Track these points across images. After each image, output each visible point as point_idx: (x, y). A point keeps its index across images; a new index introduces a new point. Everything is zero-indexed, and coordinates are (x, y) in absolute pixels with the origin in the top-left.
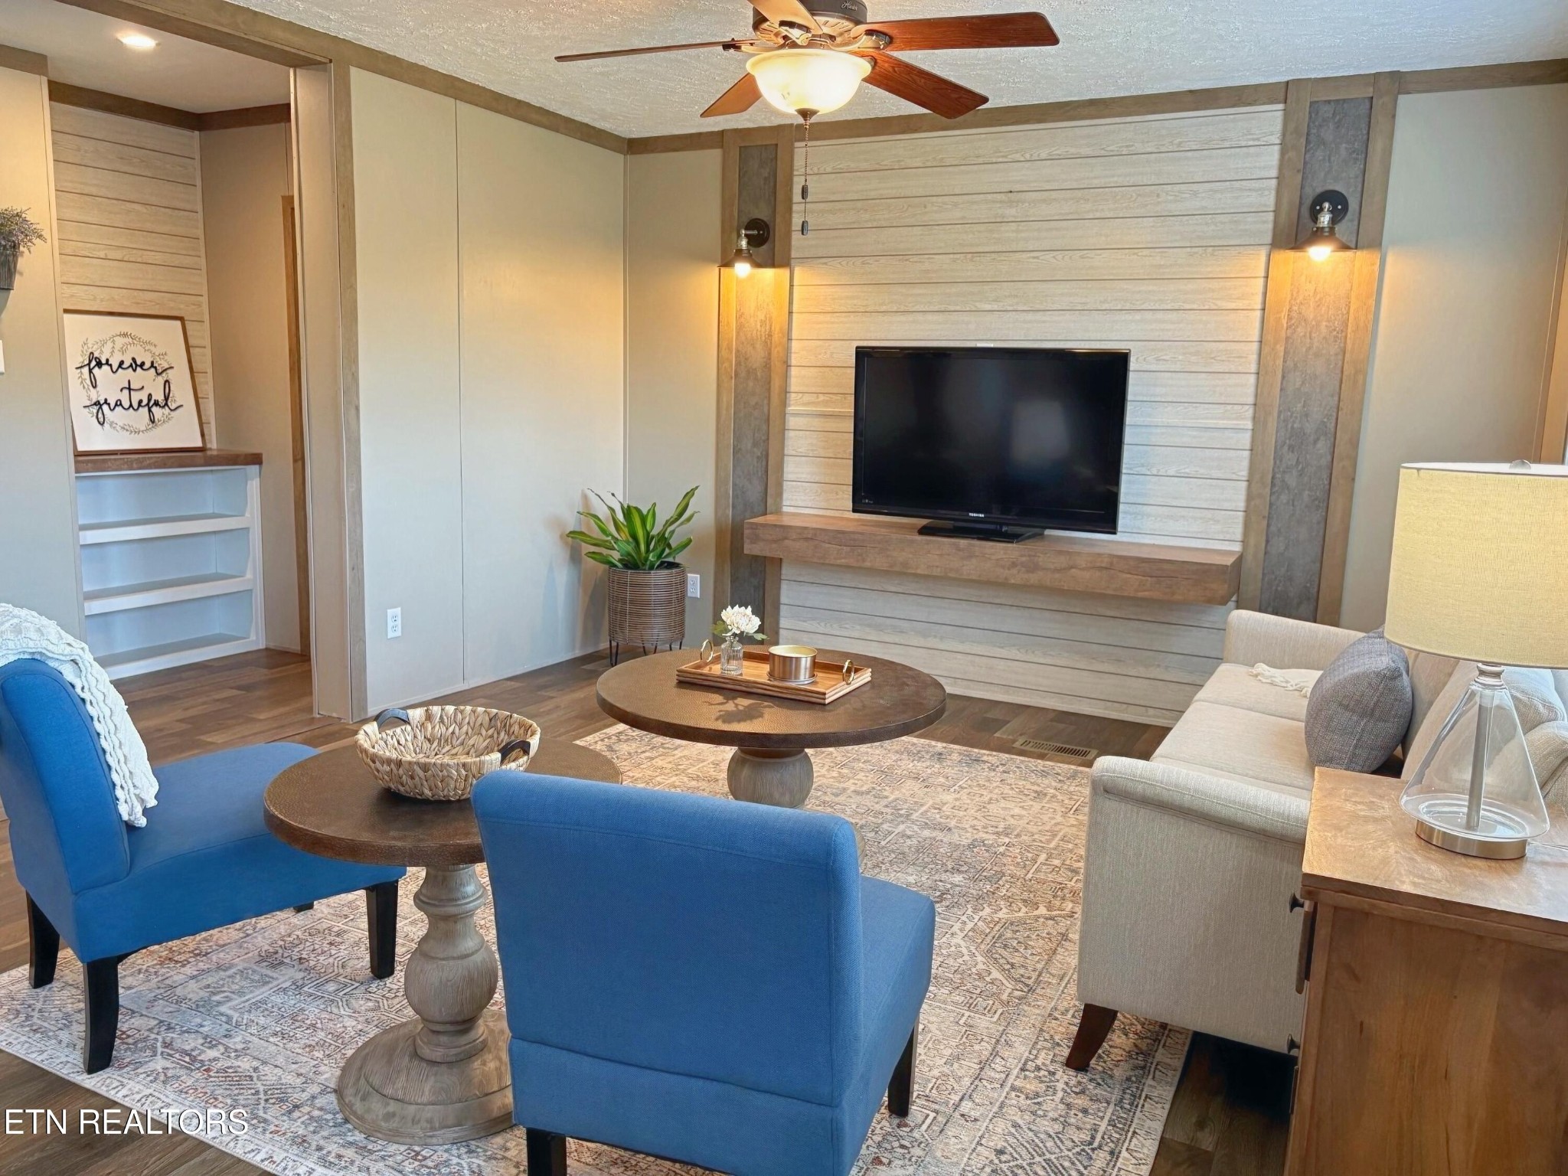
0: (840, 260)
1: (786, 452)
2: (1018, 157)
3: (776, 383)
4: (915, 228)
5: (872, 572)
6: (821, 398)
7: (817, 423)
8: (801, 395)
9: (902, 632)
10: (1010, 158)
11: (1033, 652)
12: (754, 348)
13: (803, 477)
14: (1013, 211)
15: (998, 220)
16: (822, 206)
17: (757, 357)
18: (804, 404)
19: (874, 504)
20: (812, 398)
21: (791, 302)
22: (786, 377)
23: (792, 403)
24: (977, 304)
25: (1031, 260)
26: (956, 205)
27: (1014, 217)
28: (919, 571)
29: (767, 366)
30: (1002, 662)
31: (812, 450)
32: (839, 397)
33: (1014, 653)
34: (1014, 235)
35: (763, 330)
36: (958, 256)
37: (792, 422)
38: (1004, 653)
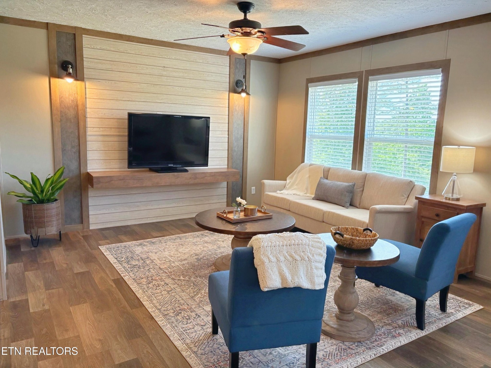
0: (106, 81)
1: (87, 150)
2: (166, 57)
3: (81, 124)
4: (134, 74)
5: (146, 187)
6: (101, 129)
7: (101, 138)
8: (92, 128)
9: (138, 206)
10: (163, 56)
11: (180, 203)
12: (69, 110)
13: (96, 158)
14: (165, 73)
15: (161, 75)
16: (96, 60)
17: (71, 113)
18: (93, 132)
19: (137, 165)
20: (98, 129)
21: (86, 94)
22: (85, 121)
23: (89, 131)
24: (156, 100)
25: (171, 88)
26: (147, 68)
27: (165, 74)
28: (162, 185)
29: (77, 117)
30: (171, 208)
31: (99, 148)
32: (108, 129)
33: (174, 205)
34: (166, 80)
35: (73, 104)
36: (149, 85)
37: (89, 138)
38: (171, 205)
